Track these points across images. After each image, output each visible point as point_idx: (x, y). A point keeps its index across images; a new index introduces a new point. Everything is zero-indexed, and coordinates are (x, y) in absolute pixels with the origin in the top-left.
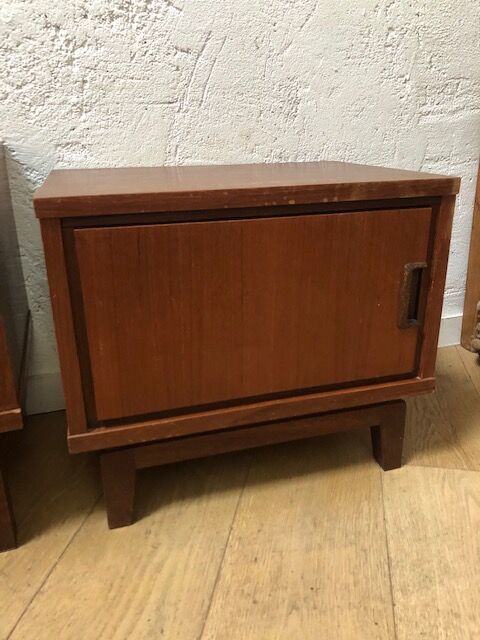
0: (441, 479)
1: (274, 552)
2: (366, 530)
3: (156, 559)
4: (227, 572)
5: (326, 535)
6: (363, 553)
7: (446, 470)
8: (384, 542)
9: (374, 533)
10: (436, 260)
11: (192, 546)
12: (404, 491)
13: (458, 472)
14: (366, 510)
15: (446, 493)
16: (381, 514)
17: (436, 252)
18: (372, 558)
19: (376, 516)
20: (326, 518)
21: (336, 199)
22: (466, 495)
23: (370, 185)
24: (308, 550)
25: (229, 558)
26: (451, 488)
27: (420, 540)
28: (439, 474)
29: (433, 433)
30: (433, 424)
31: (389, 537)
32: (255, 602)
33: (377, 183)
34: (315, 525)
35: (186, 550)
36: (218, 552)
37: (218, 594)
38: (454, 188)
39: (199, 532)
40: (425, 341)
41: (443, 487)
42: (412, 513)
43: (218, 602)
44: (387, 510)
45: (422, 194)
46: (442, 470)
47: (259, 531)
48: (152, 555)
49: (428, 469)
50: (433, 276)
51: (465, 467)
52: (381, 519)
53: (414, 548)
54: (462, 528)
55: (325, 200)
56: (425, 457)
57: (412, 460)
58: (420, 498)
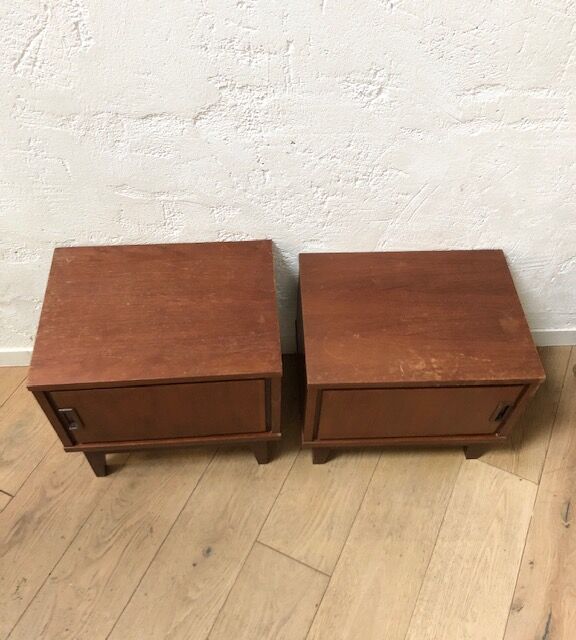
0: (494, 476)
1: (389, 501)
2: (439, 500)
3: (332, 490)
4: (364, 506)
5: (417, 498)
6: (432, 514)
7: (500, 471)
8: (444, 510)
9: (441, 504)
11: (350, 487)
12: (469, 480)
13: (507, 474)
14: (443, 487)
15: (492, 488)
16: (450, 492)
18: (435, 518)
19: (447, 492)
20: (421, 487)
22: (502, 492)
24: (406, 504)
25: (367, 499)
26: (497, 484)
27: (463, 513)
28: (495, 472)
31: (448, 508)
32: (374, 526)
34: (414, 491)
35: (347, 488)
36: (362, 494)
37: (358, 517)
39: (354, 478)
41: (492, 483)
42: (467, 496)
43: (357, 522)
44: (454, 491)
46: (498, 470)
47: (385, 486)
48: (330, 487)
49: (490, 467)
51: (513, 471)
52: (448, 496)
53: (458, 517)
56: (493, 456)
57: (485, 457)
58: (475, 488)
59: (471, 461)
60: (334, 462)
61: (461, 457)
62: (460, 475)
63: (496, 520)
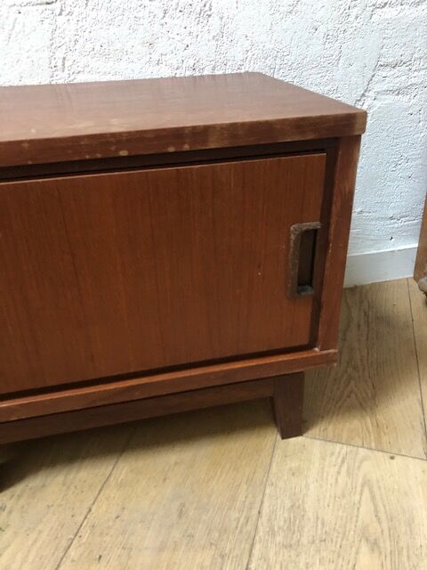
0: (339, 460)
1: (124, 548)
2: (234, 525)
5: (186, 531)
6: (219, 560)
7: (349, 448)
8: (248, 547)
9: (241, 532)
10: (334, 219)
11: (40, 532)
12: (293, 474)
13: (362, 452)
14: (241, 498)
15: (340, 480)
16: (258, 505)
17: (335, 209)
20: (195, 505)
21: (186, 147)
22: (363, 486)
23: (234, 126)
24: (161, 549)
25: (72, 553)
26: (348, 473)
27: (291, 546)
28: (339, 453)
29: (349, 396)
30: (352, 383)
31: (257, 538)
33: (243, 124)
34: (180, 515)
35: (33, 536)
36: (64, 543)
38: (357, 126)
39: (54, 514)
40: (323, 311)
41: (339, 473)
42: (292, 507)
44: (266, 499)
45: (310, 136)
46: (345, 446)
47: (118, 517)
49: (330, 446)
50: (331, 238)
51: (373, 445)
52: (255, 512)
53: (280, 558)
54: (344, 534)
55: (171, 149)
56: (331, 428)
57: (315, 431)
58: (307, 486)
59: (293, 440)
60: (18, 489)
61: (272, 437)
62: (274, 468)
63: (364, 548)
